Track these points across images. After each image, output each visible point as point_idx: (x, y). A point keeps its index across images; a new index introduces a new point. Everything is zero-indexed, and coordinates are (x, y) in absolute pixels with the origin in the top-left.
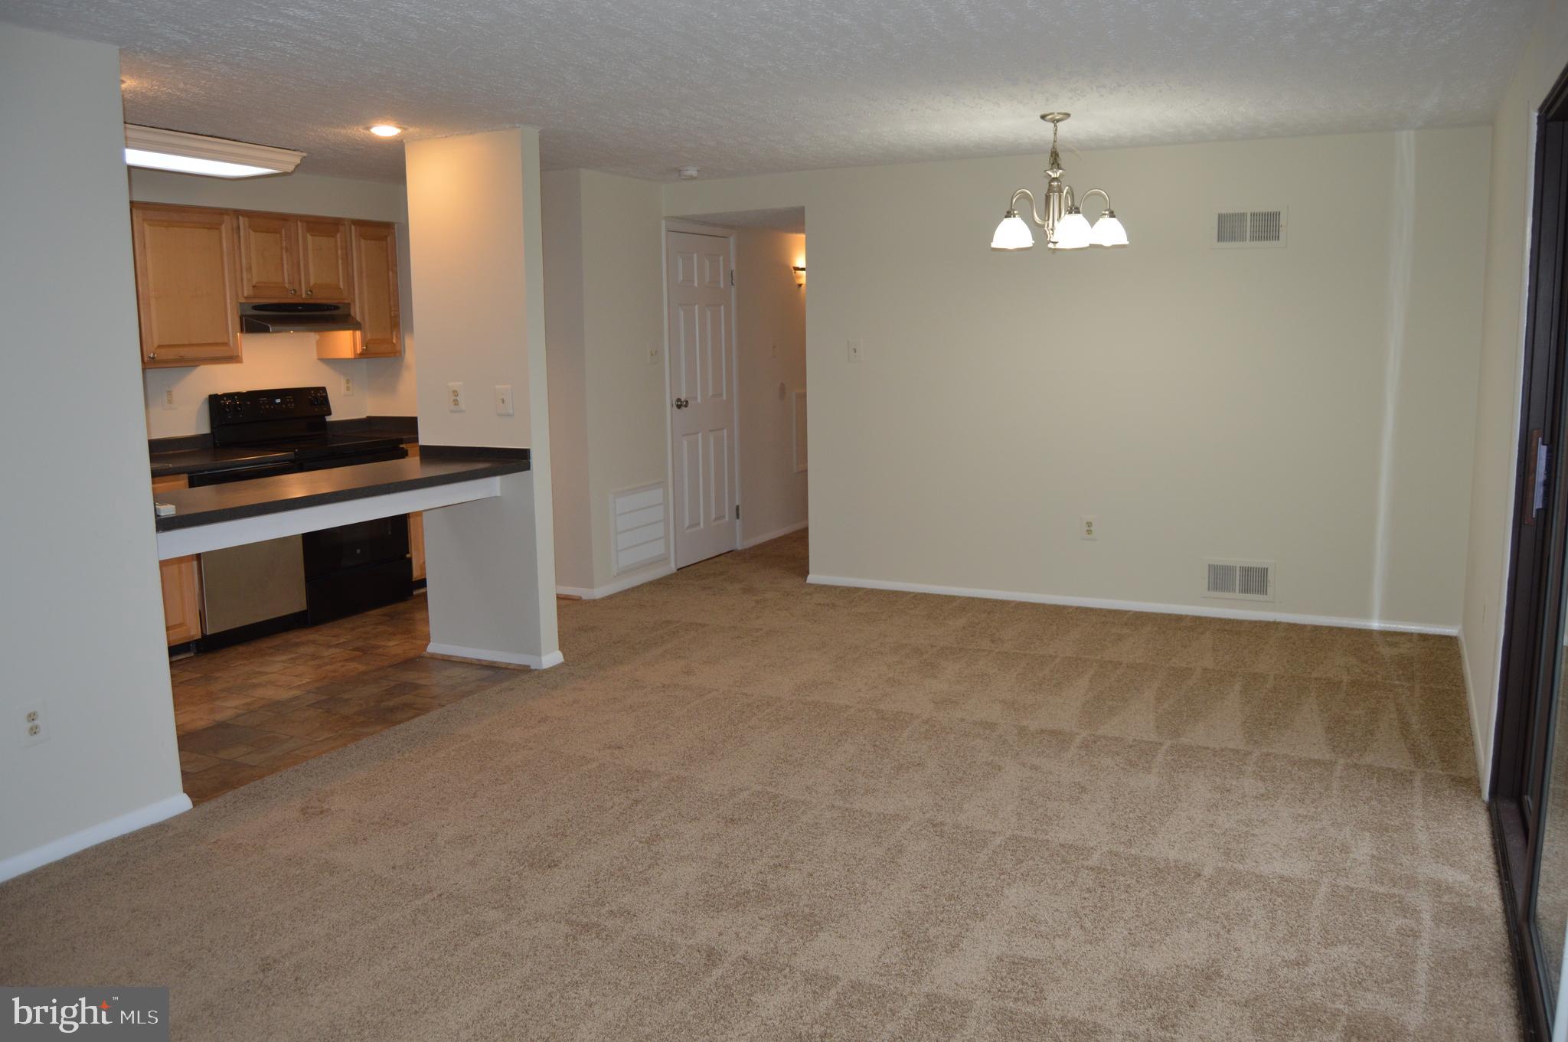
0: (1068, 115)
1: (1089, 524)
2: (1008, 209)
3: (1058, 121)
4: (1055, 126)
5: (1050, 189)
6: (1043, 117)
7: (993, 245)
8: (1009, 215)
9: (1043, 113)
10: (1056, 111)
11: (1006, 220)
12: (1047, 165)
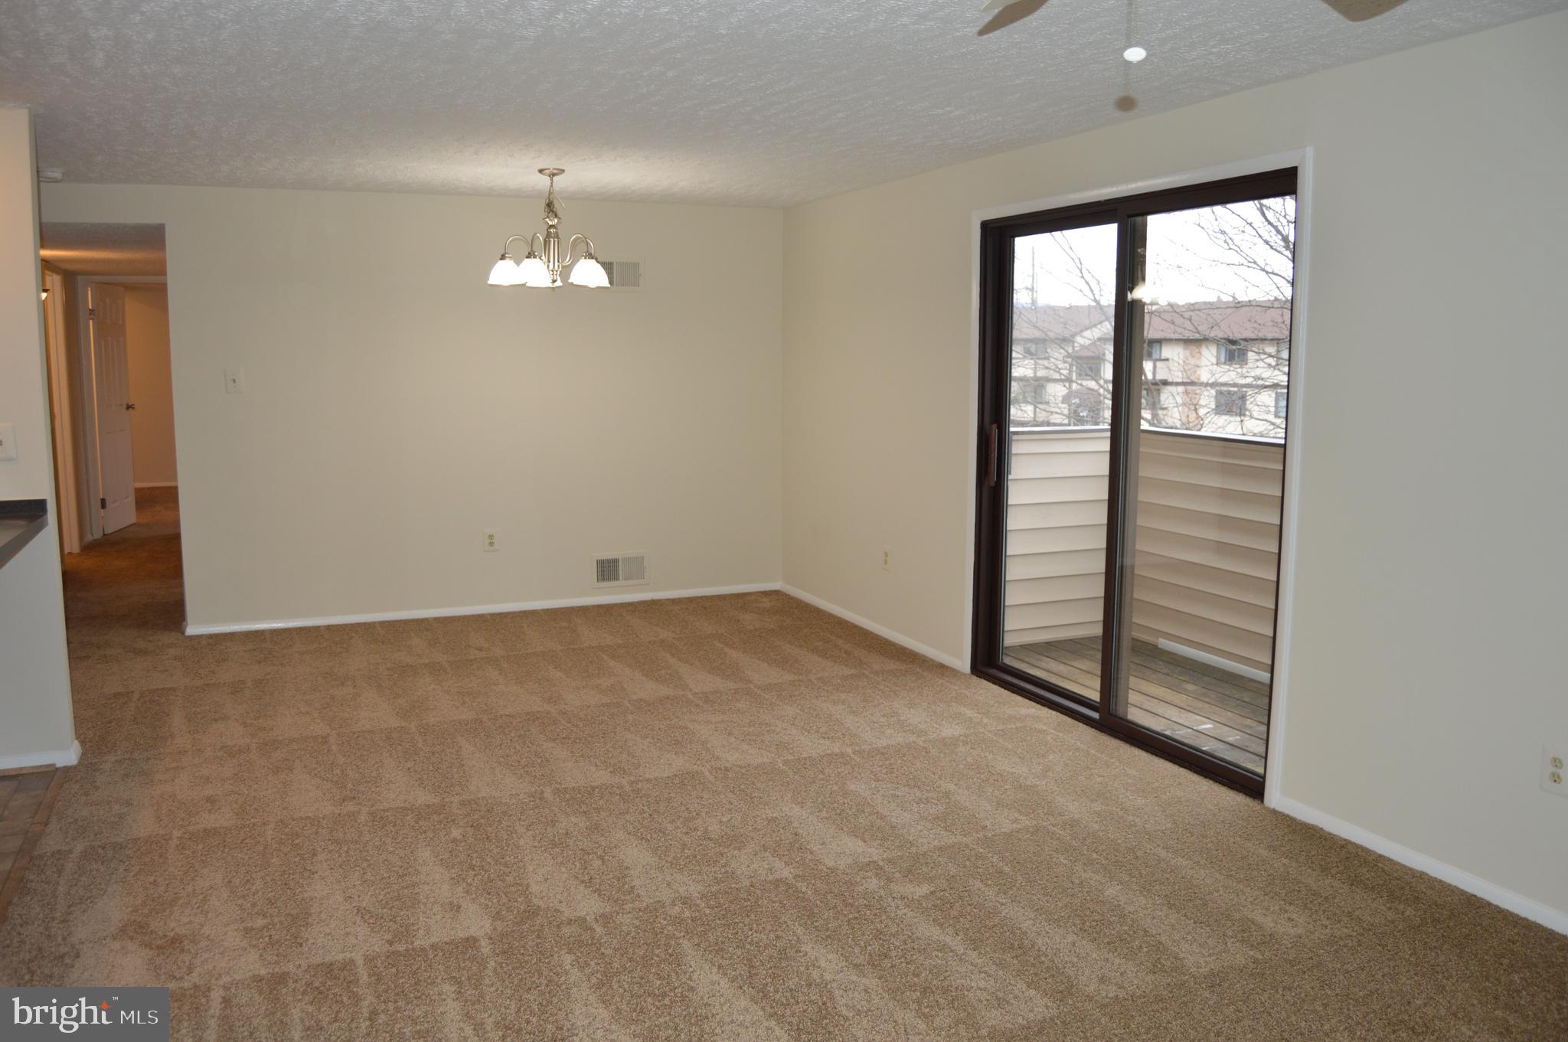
0: (563, 171)
1: (491, 537)
2: (503, 252)
3: (554, 175)
4: (552, 180)
5: (549, 235)
6: (541, 171)
7: (490, 282)
8: (503, 257)
9: (541, 167)
10: (551, 167)
11: (526, 260)
12: (544, 214)
